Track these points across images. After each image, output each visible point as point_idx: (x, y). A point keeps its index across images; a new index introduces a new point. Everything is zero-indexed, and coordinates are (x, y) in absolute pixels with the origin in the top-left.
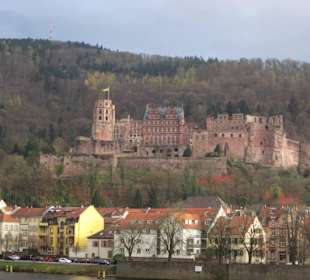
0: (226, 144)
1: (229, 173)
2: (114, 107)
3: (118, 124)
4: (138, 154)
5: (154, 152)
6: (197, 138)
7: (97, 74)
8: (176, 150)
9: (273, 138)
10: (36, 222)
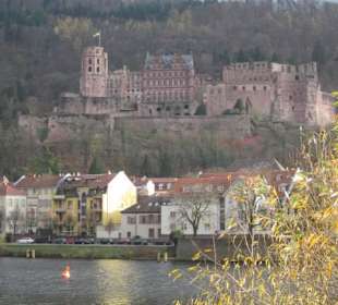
0: (248, 99)
1: (255, 135)
2: (106, 55)
3: (112, 77)
4: (139, 113)
5: (159, 109)
6: (212, 92)
7: (69, 19)
8: (186, 107)
9: (305, 90)
10: (48, 195)
